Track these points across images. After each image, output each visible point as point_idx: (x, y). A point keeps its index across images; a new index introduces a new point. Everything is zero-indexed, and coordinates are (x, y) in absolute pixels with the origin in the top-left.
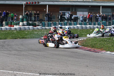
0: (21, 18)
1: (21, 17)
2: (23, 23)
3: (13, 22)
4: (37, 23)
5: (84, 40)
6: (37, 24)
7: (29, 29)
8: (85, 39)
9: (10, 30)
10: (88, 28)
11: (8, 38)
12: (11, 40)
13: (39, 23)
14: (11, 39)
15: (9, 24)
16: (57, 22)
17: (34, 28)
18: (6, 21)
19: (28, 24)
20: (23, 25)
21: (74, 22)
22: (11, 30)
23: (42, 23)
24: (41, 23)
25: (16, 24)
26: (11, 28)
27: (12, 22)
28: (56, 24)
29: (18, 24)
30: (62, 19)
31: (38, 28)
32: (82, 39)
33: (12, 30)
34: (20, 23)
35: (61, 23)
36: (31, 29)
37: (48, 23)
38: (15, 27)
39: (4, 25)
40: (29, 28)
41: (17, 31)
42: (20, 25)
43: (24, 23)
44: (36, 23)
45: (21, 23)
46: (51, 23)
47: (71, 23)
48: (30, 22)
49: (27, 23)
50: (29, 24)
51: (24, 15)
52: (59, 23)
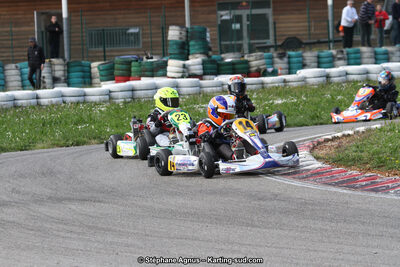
0: (176, 38)
1: (174, 33)
2: (184, 66)
3: (133, 63)
4: (255, 61)
9: (78, 103)
15: (116, 72)
19: (209, 66)
20: (186, 73)
23: (289, 57)
24: (281, 56)
25: (152, 72)
27: (129, 63)
28: (360, 58)
29: (159, 70)
34: (171, 62)
35: (386, 53)
37: (318, 57)
39: (96, 80)
42: (169, 74)
43: (191, 61)
44: (247, 62)
45: (174, 66)
46: (333, 58)
49: (204, 63)
50: (213, 68)
51: (188, 25)
52: (376, 53)
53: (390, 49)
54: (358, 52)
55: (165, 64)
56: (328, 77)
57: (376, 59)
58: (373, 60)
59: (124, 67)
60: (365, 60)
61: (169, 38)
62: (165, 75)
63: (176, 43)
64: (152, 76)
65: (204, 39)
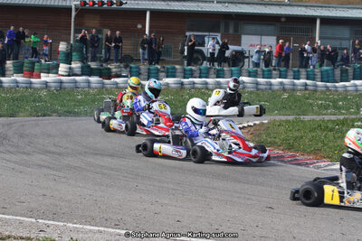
0: (64, 50)
1: (62, 47)
2: (70, 68)
3: (36, 64)
4: (113, 67)
5: (263, 123)
6: (114, 70)
7: (89, 87)
8: (266, 122)
9: (27, 88)
10: (276, 88)
11: (21, 114)
12: (29, 118)
13: (119, 67)
14: (30, 115)
15: (25, 69)
16: (177, 67)
17: (103, 83)
18: (16, 58)
19: (85, 69)
20: (71, 73)
21: (233, 68)
22: (31, 88)
23: (131, 68)
25: (48, 70)
26: (31, 83)
27: (33, 63)
28: (175, 72)
29: (53, 69)
30: (195, 55)
31: (117, 84)
32: (257, 122)
33: (35, 89)
34: (61, 65)
35: (191, 70)
36: (93, 85)
37: (149, 69)
38: (45, 77)
39: (7, 73)
40: (89, 82)
41: (49, 91)
42: (60, 73)
43: (73, 65)
44: (109, 69)
45: (63, 68)
46: (158, 70)
47: (223, 71)
48: (93, 65)
49: (82, 68)
50: (87, 71)
51: (72, 42)
52: (184, 70)
53: (193, 68)
54: (174, 68)
55: (58, 66)
56: (182, 84)
57: (185, 74)
58: (182, 74)
59: (30, 65)
60: (178, 74)
61: (60, 49)
62: (57, 73)
63: (64, 53)
64: (48, 73)
65: (82, 52)
